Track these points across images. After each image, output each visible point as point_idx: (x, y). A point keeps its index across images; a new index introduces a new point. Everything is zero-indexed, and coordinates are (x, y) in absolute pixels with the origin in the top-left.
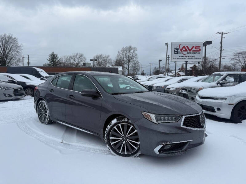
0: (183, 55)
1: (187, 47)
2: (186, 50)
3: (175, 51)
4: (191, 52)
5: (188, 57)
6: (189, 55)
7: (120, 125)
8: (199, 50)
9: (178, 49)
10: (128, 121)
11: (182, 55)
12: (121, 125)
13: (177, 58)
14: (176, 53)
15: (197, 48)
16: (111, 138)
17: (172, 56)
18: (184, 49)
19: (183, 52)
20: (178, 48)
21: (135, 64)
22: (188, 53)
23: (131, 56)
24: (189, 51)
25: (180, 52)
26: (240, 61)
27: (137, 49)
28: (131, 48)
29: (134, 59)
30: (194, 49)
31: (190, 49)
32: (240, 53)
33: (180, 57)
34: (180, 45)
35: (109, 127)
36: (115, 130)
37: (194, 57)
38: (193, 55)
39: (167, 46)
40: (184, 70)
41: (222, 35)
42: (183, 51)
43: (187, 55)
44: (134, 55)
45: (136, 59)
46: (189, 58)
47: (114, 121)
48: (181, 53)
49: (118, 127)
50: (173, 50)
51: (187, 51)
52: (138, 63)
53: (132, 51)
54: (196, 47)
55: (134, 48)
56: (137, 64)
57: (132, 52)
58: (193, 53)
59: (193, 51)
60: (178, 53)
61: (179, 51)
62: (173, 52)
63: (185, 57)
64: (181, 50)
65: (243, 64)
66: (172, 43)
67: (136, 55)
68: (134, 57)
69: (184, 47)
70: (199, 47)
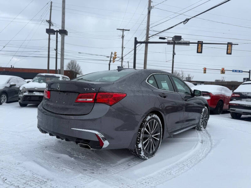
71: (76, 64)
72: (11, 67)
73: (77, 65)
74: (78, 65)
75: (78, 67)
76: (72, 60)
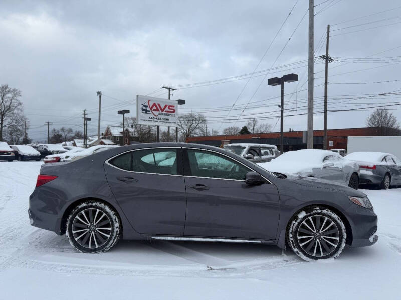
0: (155, 117)
1: (159, 105)
2: (157, 110)
3: (143, 110)
4: (164, 113)
5: (161, 119)
6: (162, 117)
7: (310, 218)
8: (173, 111)
9: (147, 107)
10: (322, 212)
11: (153, 116)
12: (312, 218)
13: (146, 121)
14: (145, 112)
15: (171, 108)
16: (299, 238)
17: (139, 116)
18: (155, 108)
19: (153, 112)
20: (147, 104)
21: (17, 121)
22: (160, 114)
23: (7, 104)
24: (161, 112)
25: (149, 111)
26: (182, 127)
27: (22, 94)
28: (7, 90)
29: (15, 111)
30: (167, 109)
31: (163, 108)
32: (181, 117)
33: (149, 118)
34: (149, 101)
35: (296, 223)
36: (303, 226)
37: (168, 120)
38: (167, 117)
39: (100, 97)
40: (110, 137)
41: (169, 91)
42: (154, 110)
43: (159, 117)
44: (15, 103)
45: (19, 111)
46: (162, 121)
47: (302, 215)
48: (151, 113)
49: (308, 222)
50: (140, 107)
51: (159, 111)
52: (23, 119)
53: (9, 95)
54: (169, 107)
55: (14, 90)
56: (22, 121)
57: (8, 98)
58: (166, 115)
59: (166, 112)
60: (148, 113)
61: (148, 109)
62: (140, 111)
63: (157, 119)
64: (151, 109)
65: (186, 132)
66: (138, 96)
67: (20, 104)
68: (15, 107)
69: (154, 105)
70: (173, 107)
71: (386, 115)
72: (290, 131)
73: (389, 115)
74: (391, 115)
75: (392, 120)
76: (379, 108)
